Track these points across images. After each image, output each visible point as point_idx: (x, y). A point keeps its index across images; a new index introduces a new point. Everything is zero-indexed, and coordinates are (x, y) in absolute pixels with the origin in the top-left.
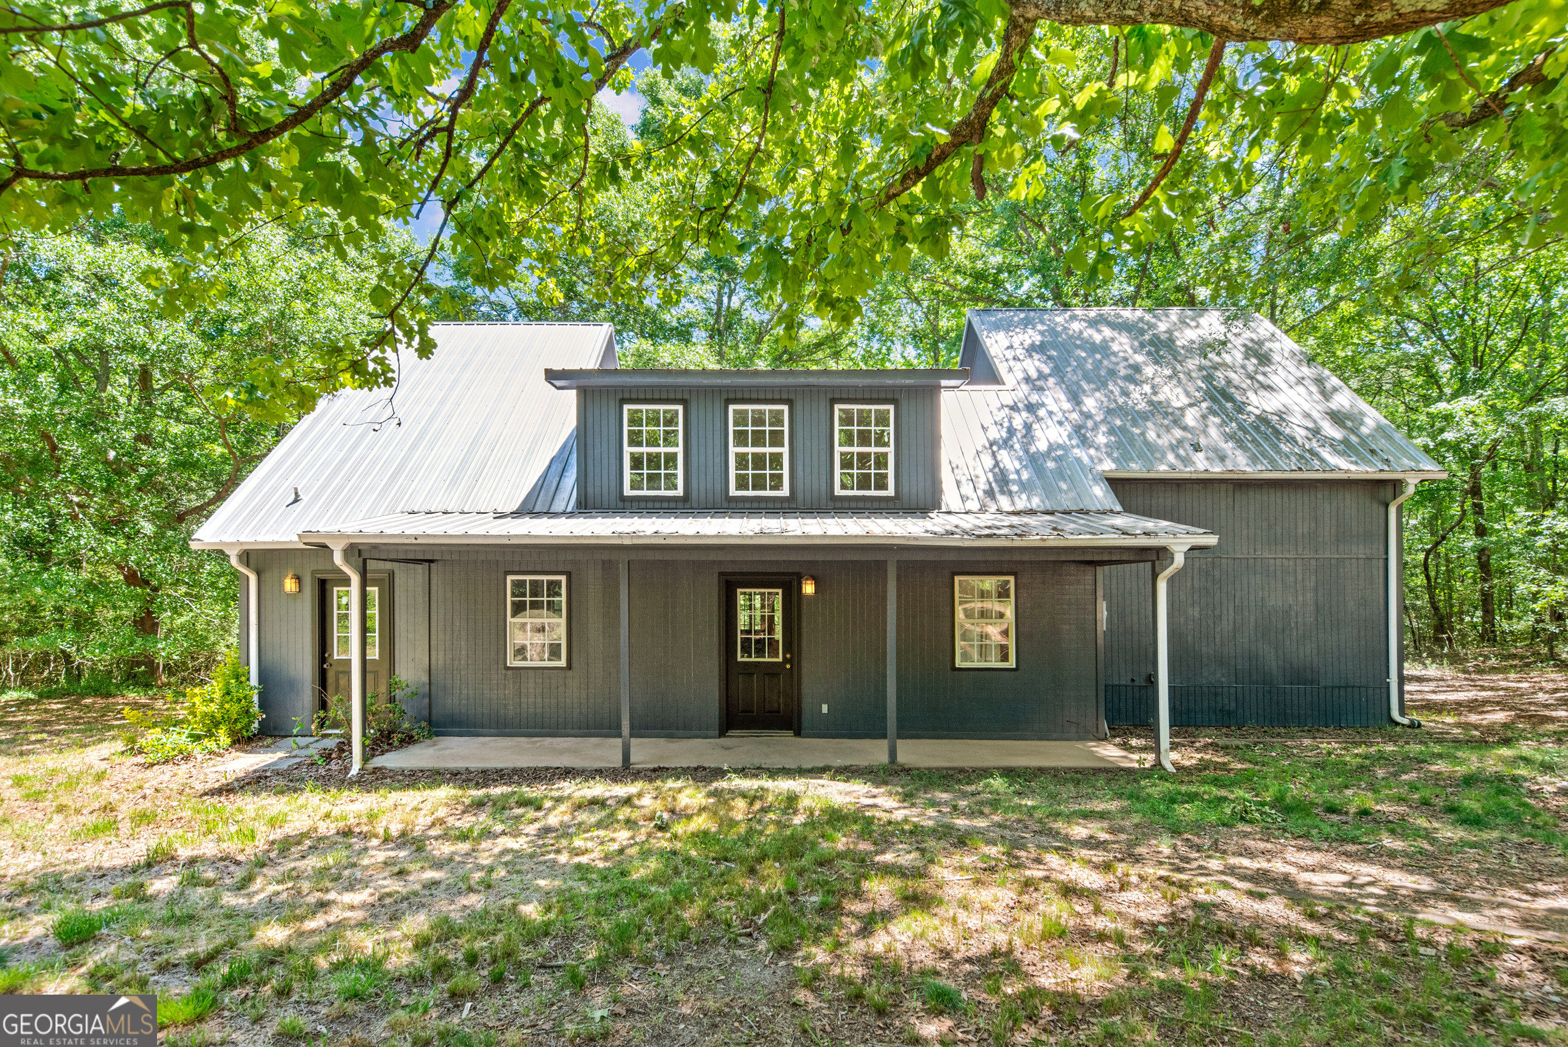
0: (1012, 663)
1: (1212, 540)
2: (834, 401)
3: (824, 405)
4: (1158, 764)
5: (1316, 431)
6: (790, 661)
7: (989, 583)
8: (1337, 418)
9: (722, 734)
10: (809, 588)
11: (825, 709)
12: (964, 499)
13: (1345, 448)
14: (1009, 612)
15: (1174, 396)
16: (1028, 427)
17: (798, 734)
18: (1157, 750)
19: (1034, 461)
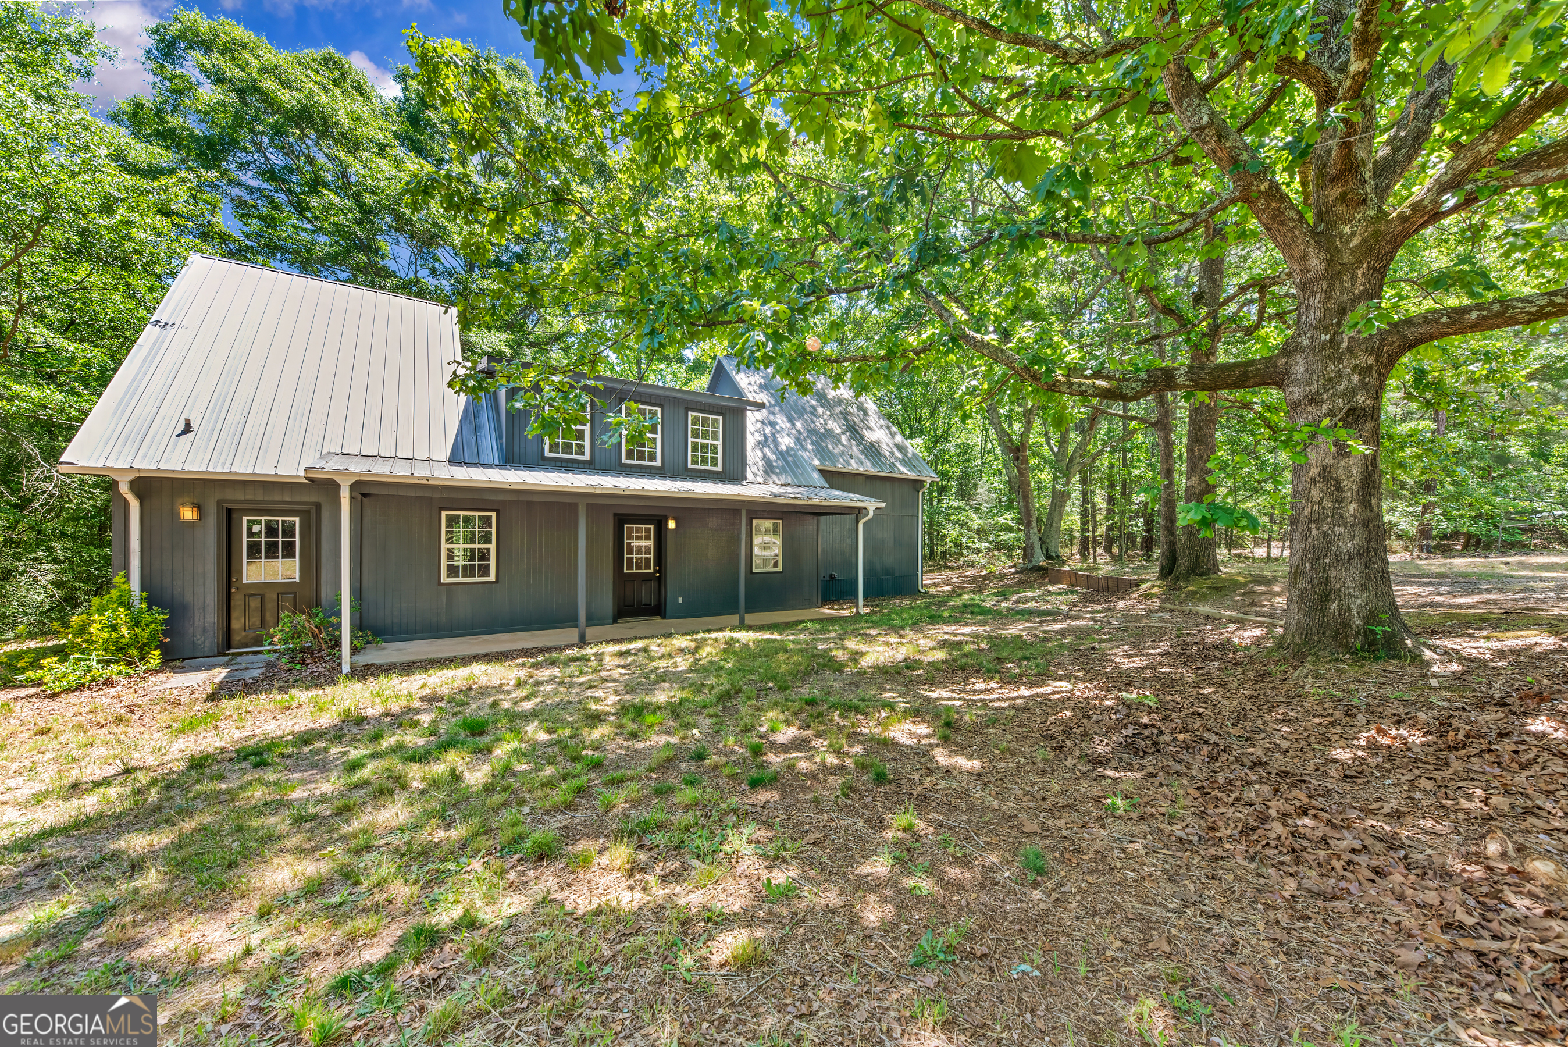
0: (780, 569)
1: (883, 505)
2: (688, 409)
3: (681, 411)
4: (857, 613)
5: (892, 453)
6: (659, 571)
7: (768, 524)
8: (897, 446)
9: (615, 621)
10: (671, 524)
11: (680, 600)
12: (755, 475)
13: (905, 462)
14: (779, 542)
15: (832, 425)
16: (773, 435)
17: (664, 617)
18: (857, 607)
19: (781, 455)
